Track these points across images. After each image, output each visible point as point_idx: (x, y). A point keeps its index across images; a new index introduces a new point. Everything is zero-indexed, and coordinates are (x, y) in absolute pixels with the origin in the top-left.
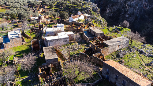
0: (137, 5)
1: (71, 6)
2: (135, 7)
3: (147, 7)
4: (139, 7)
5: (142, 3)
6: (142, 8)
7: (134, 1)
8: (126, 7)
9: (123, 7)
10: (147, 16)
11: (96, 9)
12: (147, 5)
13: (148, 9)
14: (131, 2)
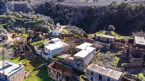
0: (75, 15)
1: (24, 20)
2: (74, 17)
3: (82, 16)
4: (77, 17)
5: (78, 14)
6: (79, 17)
7: (72, 13)
8: (67, 18)
9: (64, 18)
10: (84, 24)
11: (51, 20)
12: (82, 15)
13: (83, 17)
14: (70, 13)
